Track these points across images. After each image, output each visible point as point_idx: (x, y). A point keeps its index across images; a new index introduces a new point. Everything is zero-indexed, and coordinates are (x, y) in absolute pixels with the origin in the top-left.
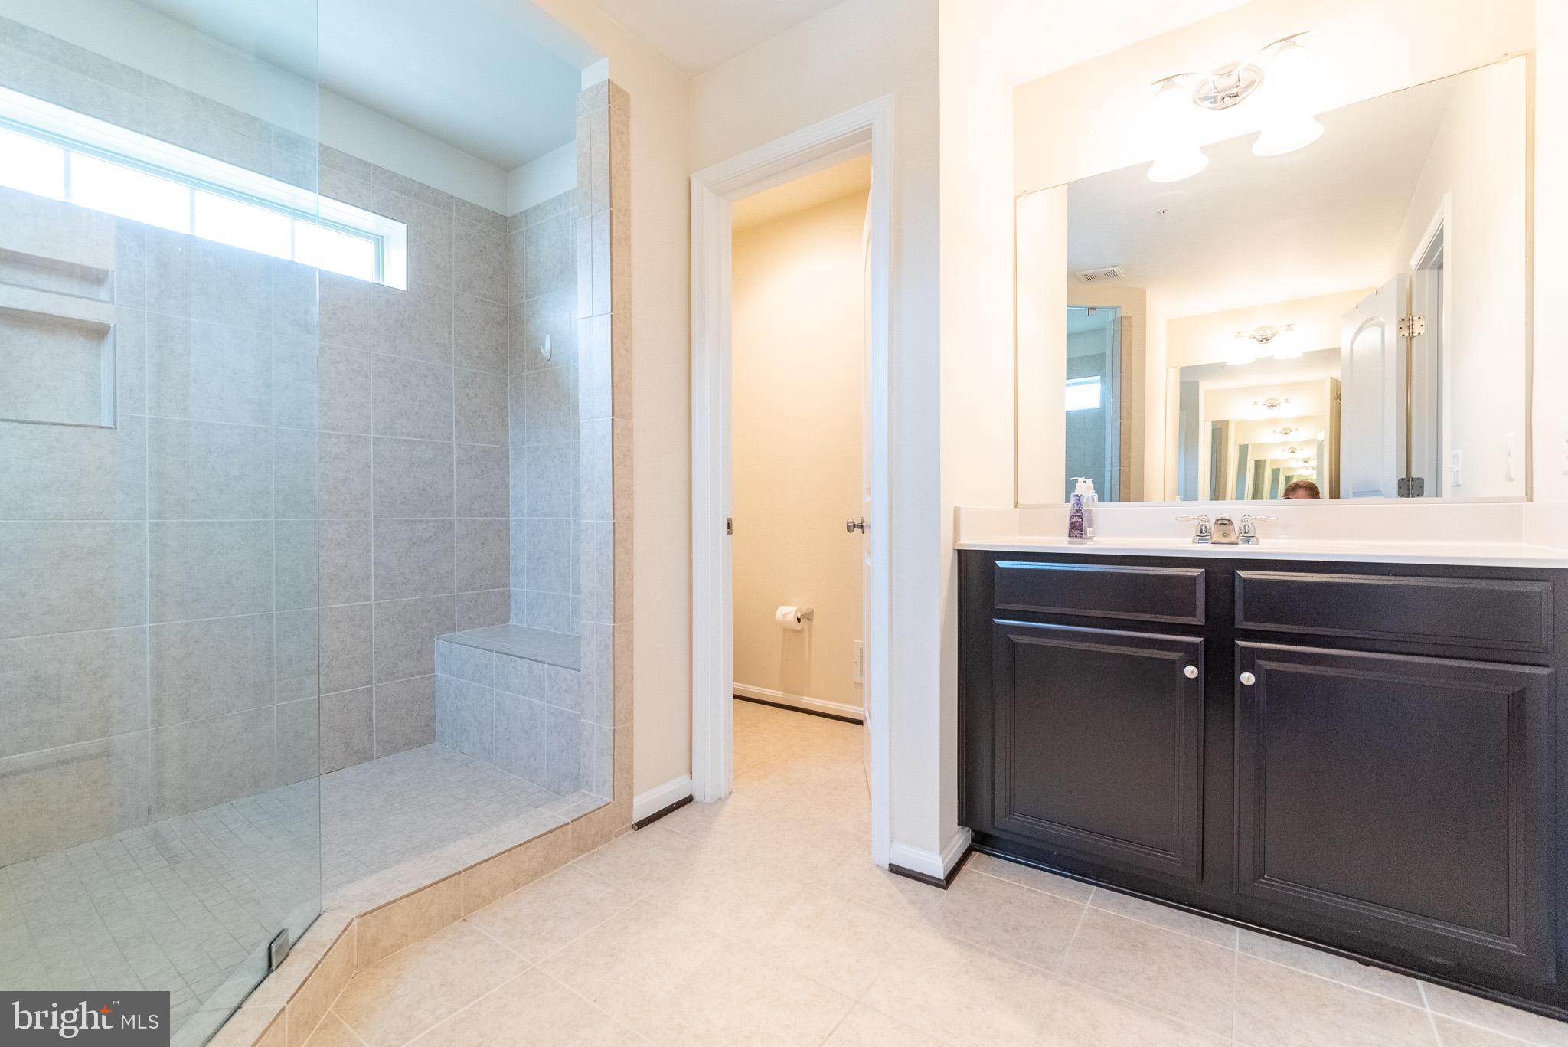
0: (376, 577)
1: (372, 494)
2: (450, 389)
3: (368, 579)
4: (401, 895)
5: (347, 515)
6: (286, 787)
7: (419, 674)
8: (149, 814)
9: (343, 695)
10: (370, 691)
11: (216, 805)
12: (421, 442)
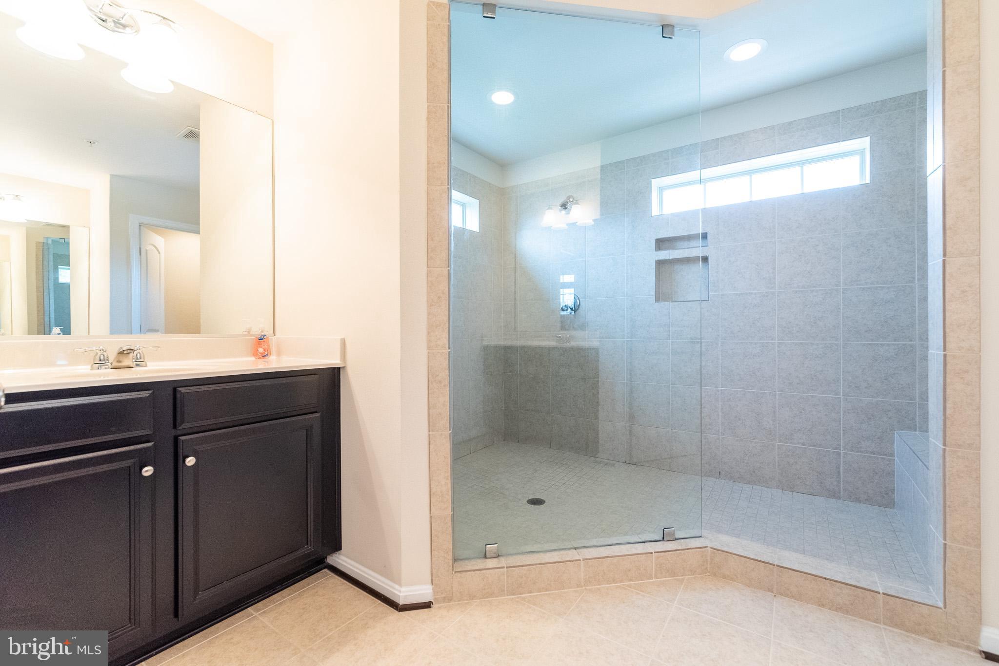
0: (844, 380)
1: (842, 326)
2: (913, 243)
3: (838, 381)
4: (736, 553)
5: (823, 340)
6: (781, 490)
7: (879, 454)
8: (720, 474)
9: (819, 451)
10: (839, 454)
11: (746, 483)
12: (883, 288)
